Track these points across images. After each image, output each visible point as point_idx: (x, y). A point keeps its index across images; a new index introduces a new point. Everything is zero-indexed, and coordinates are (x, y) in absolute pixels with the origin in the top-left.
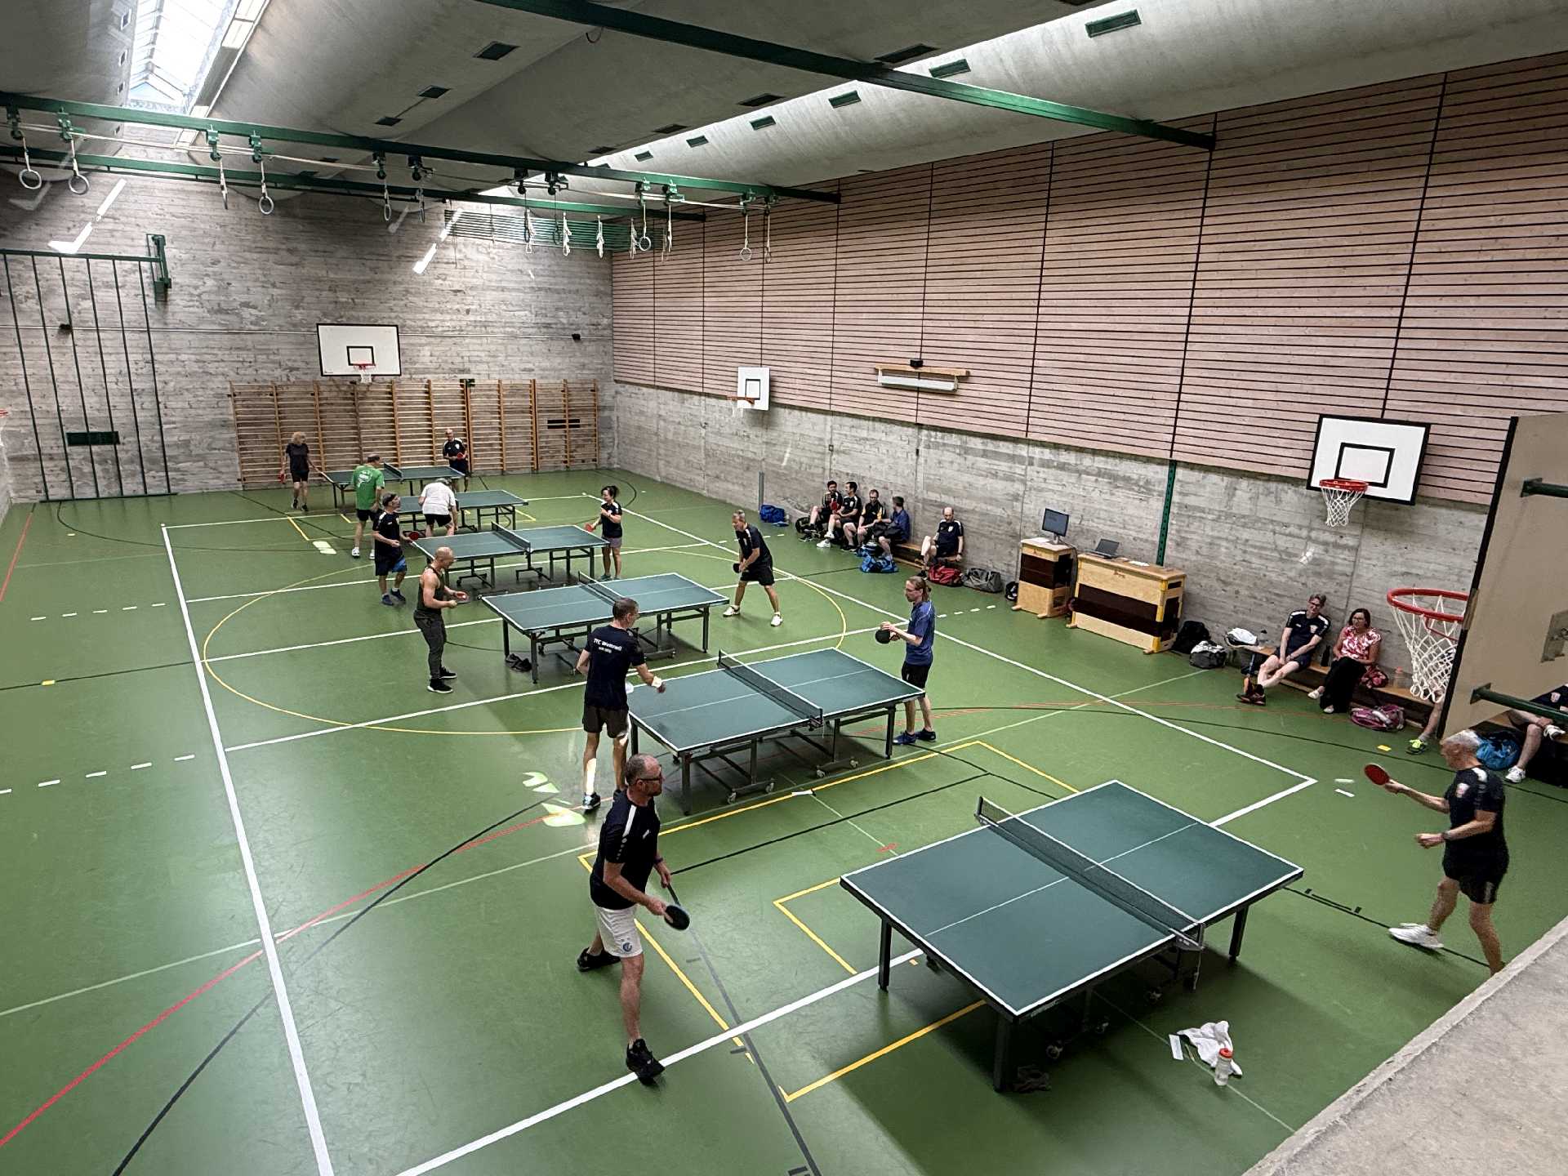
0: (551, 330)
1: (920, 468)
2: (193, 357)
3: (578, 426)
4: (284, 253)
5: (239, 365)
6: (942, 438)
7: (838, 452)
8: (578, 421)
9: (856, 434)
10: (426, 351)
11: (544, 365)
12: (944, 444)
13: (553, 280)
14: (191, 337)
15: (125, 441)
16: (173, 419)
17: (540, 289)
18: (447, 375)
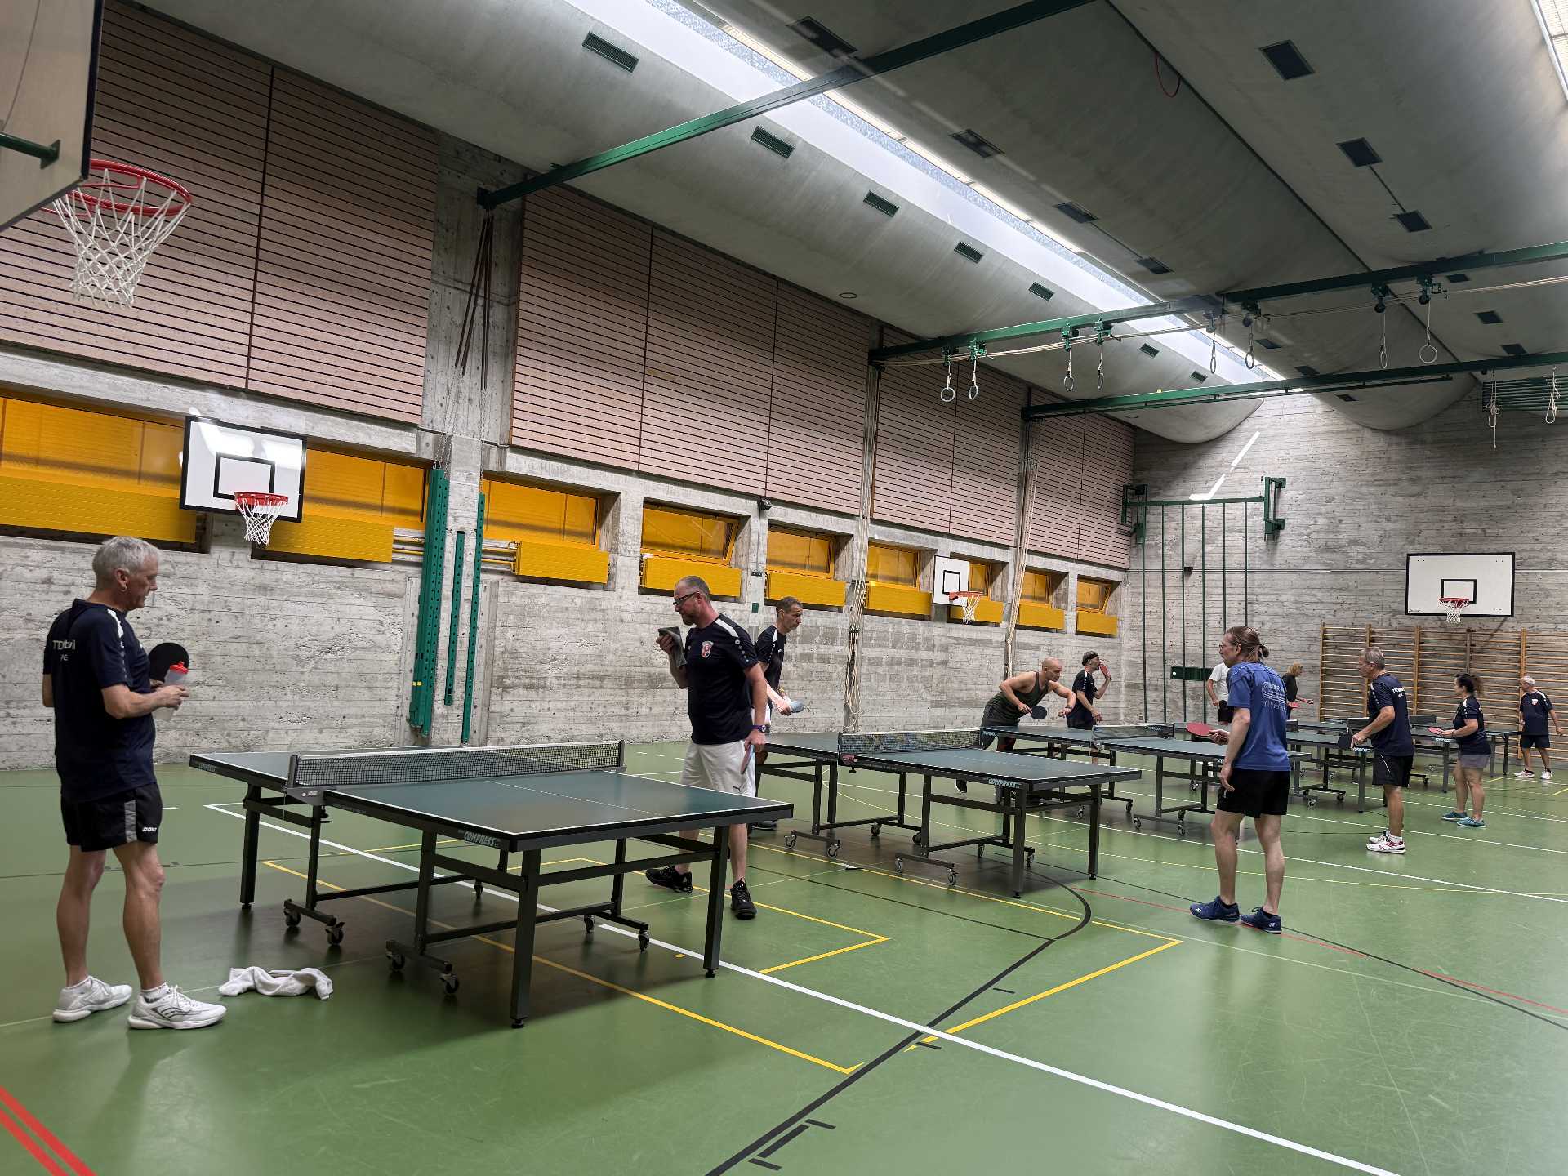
2: (1293, 598)
4: (1405, 484)
5: (1338, 607)
14: (1294, 577)
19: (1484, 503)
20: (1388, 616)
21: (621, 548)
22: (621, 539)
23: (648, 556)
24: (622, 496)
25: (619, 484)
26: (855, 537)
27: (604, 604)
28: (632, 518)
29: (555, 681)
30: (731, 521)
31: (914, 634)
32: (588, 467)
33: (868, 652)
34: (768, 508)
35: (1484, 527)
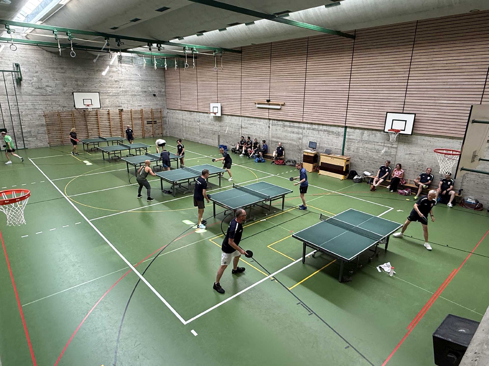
0: (146, 93)
1: (270, 132)
2: (31, 104)
3: (156, 123)
4: (60, 69)
5: (46, 106)
6: (277, 122)
7: (244, 128)
8: (156, 121)
9: (249, 122)
10: (107, 100)
11: (145, 104)
12: (278, 124)
13: (146, 77)
14: (30, 97)
15: (9, 132)
16: (24, 124)
17: (142, 80)
18: (114, 108)
19: (82, 77)
20: (62, 108)
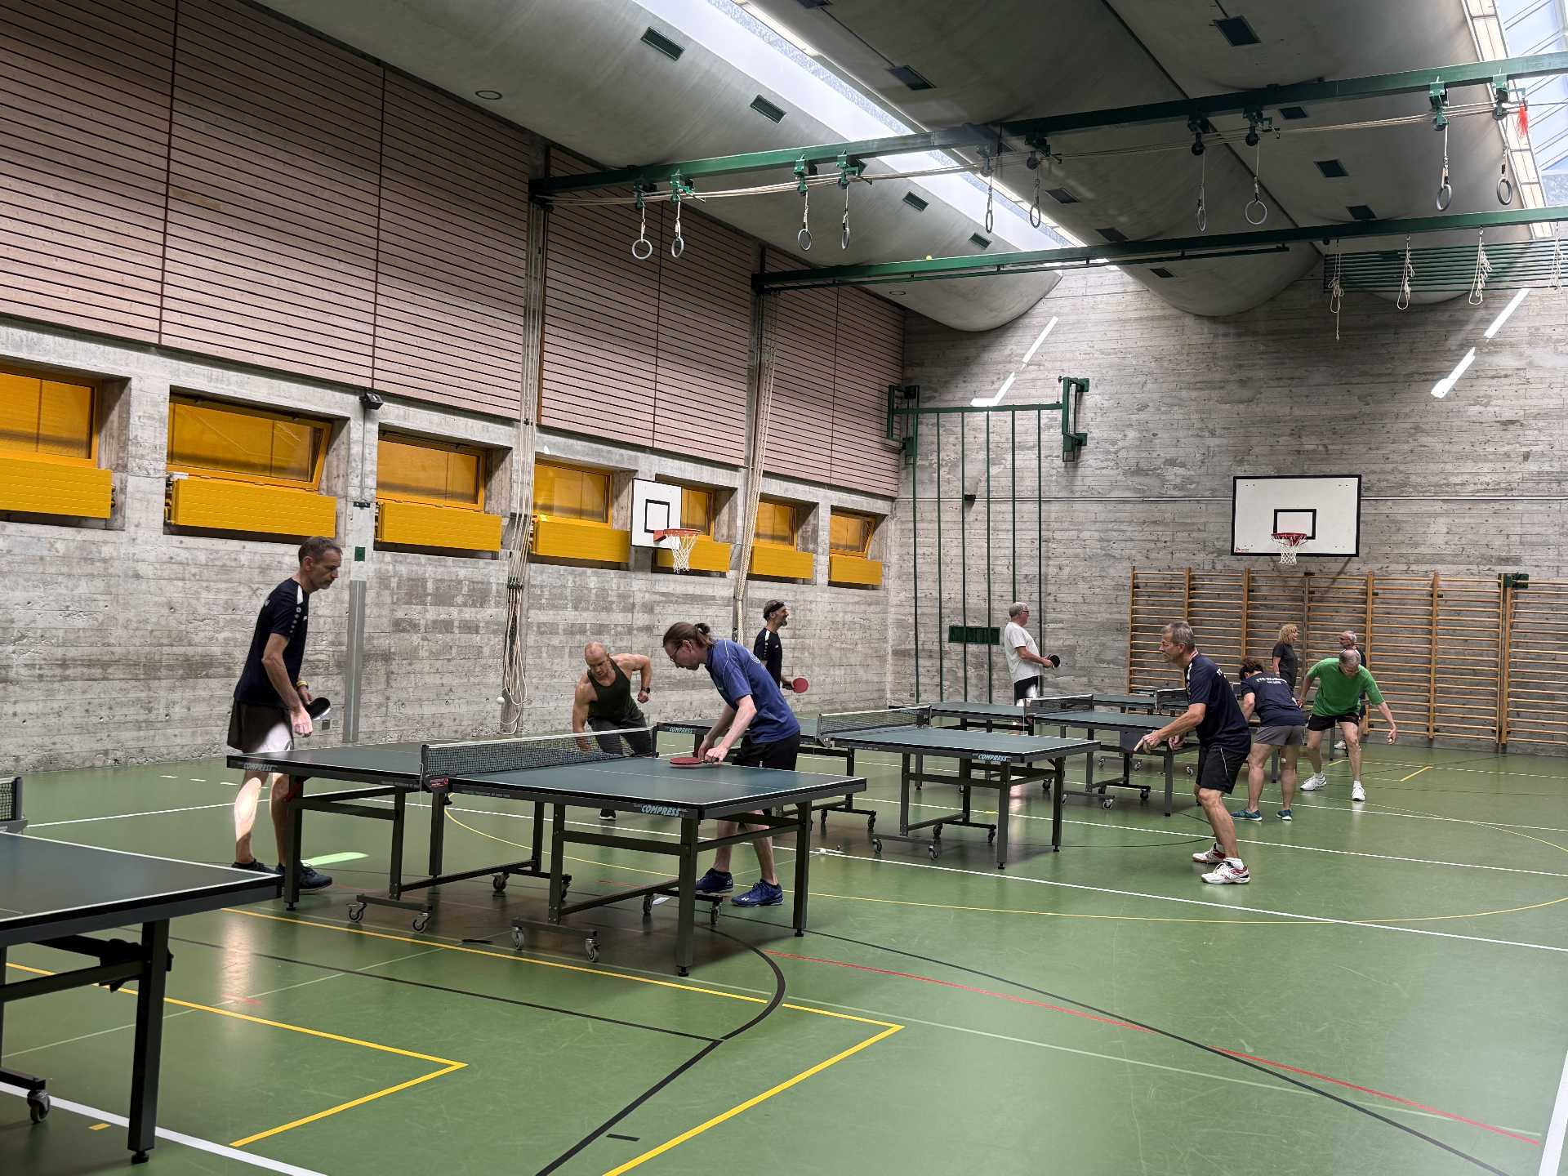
2: (1096, 535)
5: (1152, 545)
14: (1099, 508)
16: (1060, 616)
18: (1474, 568)
19: (1326, 412)
20: (1211, 557)
21: (132, 464)
22: (132, 449)
23: (180, 476)
24: (134, 384)
25: (127, 365)
26: (514, 452)
27: (107, 551)
28: (151, 418)
29: (23, 671)
30: (319, 425)
31: (604, 589)
32: (74, 337)
33: (536, 616)
34: (377, 406)
35: (1326, 441)
